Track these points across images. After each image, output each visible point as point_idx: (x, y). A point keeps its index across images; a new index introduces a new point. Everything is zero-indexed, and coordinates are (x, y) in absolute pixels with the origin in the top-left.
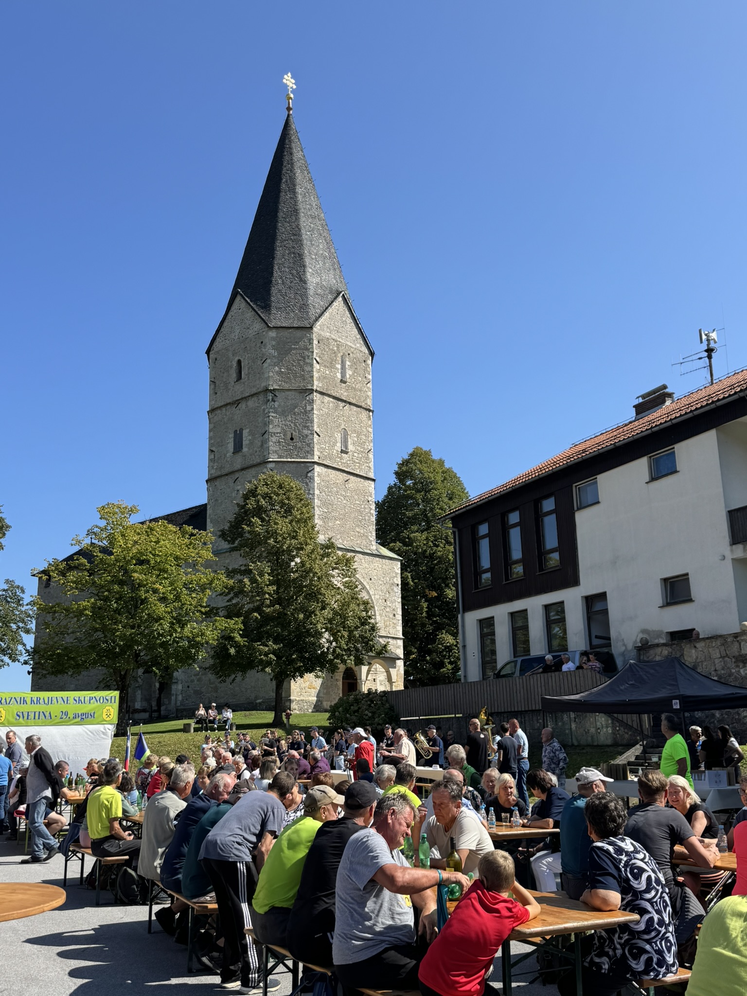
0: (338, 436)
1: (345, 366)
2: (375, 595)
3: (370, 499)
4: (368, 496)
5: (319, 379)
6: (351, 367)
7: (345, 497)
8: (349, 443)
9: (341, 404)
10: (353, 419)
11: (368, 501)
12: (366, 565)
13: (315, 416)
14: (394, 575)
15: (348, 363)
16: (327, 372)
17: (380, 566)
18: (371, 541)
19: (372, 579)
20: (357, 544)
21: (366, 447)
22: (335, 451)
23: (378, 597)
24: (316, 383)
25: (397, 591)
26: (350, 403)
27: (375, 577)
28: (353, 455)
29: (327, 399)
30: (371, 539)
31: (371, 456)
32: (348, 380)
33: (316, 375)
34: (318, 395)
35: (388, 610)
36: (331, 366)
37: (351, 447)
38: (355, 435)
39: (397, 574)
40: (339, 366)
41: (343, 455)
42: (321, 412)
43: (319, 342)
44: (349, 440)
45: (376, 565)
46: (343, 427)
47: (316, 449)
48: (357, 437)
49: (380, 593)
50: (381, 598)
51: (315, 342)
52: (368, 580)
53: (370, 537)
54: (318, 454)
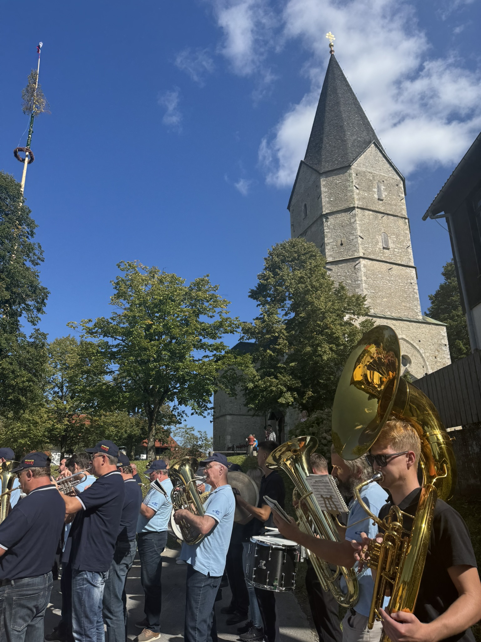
0: (379, 238)
1: (381, 189)
2: (425, 353)
3: (412, 281)
4: (410, 280)
5: (359, 200)
6: (385, 190)
7: (389, 281)
8: (390, 242)
9: (380, 215)
10: (391, 225)
11: (411, 283)
12: (414, 331)
13: (357, 225)
14: (441, 337)
15: (383, 187)
16: (366, 194)
17: (427, 331)
18: (417, 313)
19: (421, 341)
20: (405, 315)
21: (404, 244)
22: (377, 249)
23: (427, 354)
24: (357, 202)
25: (445, 350)
26: (388, 214)
27: (424, 339)
28: (394, 251)
29: (367, 212)
30: (417, 311)
31: (410, 250)
32: (384, 199)
33: (356, 197)
34: (359, 210)
35: (438, 364)
36: (369, 189)
37: (391, 245)
38: (394, 236)
39: (444, 336)
40: (376, 190)
41: (385, 250)
42: (363, 222)
43: (357, 175)
44: (389, 240)
45: (424, 330)
46: (383, 231)
47: (360, 248)
48: (397, 238)
49: (430, 351)
50: (431, 355)
51: (354, 175)
52: (417, 342)
53: (415, 310)
54: (363, 251)
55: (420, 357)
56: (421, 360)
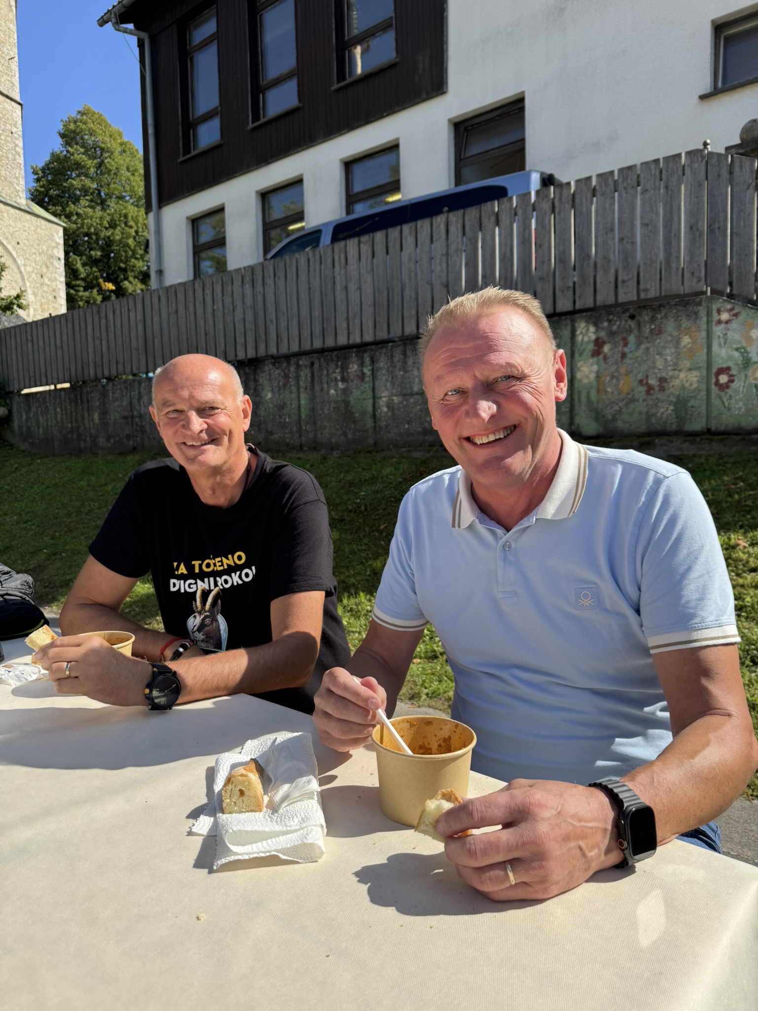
3: (14, 130)
4: (11, 125)
11: (12, 133)
12: (11, 222)
14: (54, 244)
17: (32, 228)
18: (18, 191)
19: (21, 243)
21: (5, 50)
23: (29, 269)
25: (58, 266)
27: (26, 242)
30: (18, 188)
31: (15, 65)
35: (45, 289)
39: (58, 244)
45: (27, 224)
49: (33, 264)
50: (35, 271)
52: (14, 243)
53: (15, 185)
55: (16, 270)
56: (18, 276)
